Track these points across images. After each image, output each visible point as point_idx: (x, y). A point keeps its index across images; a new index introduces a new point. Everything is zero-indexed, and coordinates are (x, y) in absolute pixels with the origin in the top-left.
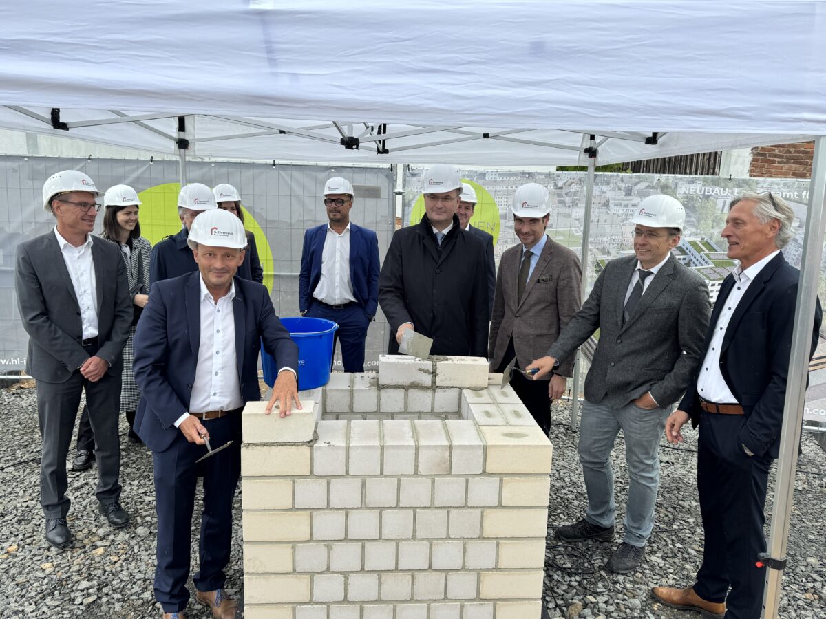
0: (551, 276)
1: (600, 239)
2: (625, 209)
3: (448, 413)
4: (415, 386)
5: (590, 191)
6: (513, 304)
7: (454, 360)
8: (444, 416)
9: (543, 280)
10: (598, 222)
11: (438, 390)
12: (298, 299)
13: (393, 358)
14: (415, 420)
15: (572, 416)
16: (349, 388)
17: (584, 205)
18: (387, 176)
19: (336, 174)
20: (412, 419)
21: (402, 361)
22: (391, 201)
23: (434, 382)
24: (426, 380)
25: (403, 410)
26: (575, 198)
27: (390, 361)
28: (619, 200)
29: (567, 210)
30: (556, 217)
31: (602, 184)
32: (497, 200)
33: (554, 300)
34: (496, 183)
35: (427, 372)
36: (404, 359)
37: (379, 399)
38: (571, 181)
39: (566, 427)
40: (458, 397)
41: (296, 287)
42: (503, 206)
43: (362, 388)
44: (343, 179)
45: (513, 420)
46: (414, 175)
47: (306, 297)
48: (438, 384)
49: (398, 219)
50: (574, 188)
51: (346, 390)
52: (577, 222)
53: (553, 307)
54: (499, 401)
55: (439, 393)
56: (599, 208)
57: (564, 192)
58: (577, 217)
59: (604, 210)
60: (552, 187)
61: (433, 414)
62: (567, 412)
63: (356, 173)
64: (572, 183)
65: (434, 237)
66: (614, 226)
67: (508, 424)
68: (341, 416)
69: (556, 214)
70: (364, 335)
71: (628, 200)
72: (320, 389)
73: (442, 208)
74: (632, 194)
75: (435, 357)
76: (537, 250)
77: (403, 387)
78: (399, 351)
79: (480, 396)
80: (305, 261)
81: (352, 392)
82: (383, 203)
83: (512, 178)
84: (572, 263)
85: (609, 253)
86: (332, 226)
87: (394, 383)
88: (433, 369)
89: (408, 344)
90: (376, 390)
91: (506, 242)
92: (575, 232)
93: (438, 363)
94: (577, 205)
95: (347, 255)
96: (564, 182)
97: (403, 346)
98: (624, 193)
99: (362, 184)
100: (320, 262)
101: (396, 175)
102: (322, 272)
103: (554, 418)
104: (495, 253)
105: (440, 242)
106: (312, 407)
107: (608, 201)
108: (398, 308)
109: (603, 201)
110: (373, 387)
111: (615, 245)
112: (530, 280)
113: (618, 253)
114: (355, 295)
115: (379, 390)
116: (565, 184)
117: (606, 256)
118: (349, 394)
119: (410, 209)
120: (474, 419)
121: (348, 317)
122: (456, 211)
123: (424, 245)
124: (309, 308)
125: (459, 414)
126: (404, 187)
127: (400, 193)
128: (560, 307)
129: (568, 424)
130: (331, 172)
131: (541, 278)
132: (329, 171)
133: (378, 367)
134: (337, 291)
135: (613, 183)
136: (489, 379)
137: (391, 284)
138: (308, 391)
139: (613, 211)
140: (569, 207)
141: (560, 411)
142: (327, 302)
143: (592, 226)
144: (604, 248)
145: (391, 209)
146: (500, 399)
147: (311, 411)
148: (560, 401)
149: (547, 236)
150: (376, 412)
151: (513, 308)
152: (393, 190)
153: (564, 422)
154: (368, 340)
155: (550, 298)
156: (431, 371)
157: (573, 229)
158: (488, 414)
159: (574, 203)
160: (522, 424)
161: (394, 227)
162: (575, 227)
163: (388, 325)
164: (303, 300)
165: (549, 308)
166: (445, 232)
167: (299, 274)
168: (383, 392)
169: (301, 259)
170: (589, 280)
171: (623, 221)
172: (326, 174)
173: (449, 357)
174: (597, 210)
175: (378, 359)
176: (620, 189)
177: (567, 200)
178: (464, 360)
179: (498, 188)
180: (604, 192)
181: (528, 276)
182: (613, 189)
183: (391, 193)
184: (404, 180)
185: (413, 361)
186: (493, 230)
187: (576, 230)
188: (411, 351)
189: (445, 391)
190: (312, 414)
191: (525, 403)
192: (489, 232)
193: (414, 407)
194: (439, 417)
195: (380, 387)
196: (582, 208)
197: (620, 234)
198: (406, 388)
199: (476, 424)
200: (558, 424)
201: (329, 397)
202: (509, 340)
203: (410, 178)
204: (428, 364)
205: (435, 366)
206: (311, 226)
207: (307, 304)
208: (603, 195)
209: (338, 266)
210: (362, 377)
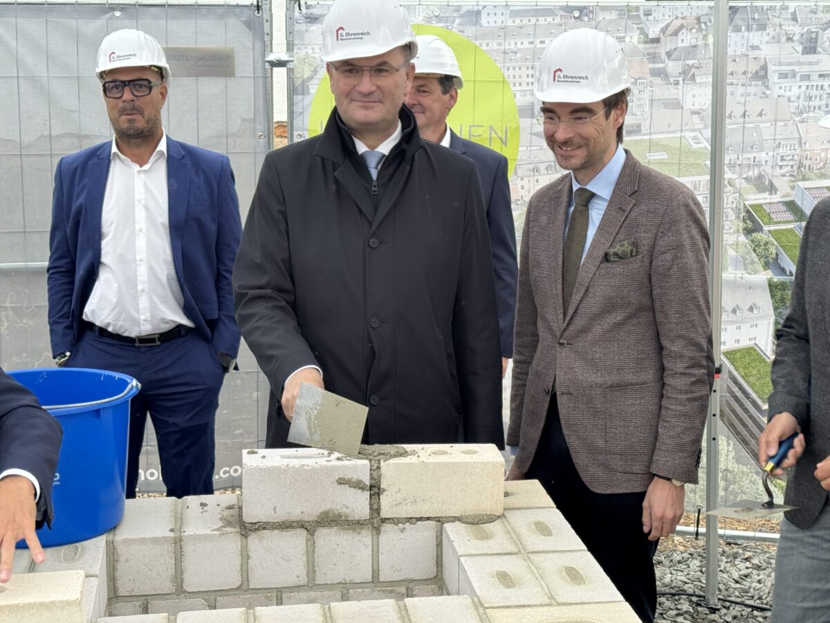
0: (635, 245)
1: (751, 156)
2: (805, 83)
3: (412, 581)
4: (330, 520)
5: (721, 46)
6: (552, 315)
7: (421, 453)
8: (403, 590)
9: (616, 254)
10: (744, 116)
11: (387, 527)
12: (48, 327)
13: (277, 457)
14: (333, 604)
15: (708, 572)
16: (172, 535)
17: (710, 79)
18: (248, 24)
19: (126, 22)
20: (325, 602)
21: (296, 463)
22: (260, 81)
23: (375, 510)
24: (358, 504)
25: (303, 580)
26: (690, 62)
27: (268, 463)
28: (790, 64)
29: (671, 92)
30: (647, 109)
31: (749, 29)
32: (511, 72)
33: (646, 301)
34: (504, 32)
35: (358, 485)
36: (302, 457)
37: (245, 556)
38: (677, 23)
39: (694, 599)
40: (433, 542)
41: (40, 296)
42: (524, 87)
43: (202, 532)
44: (141, 33)
45: (566, 591)
46: (313, 19)
47: (67, 322)
48: (384, 514)
49: (280, 125)
50: (687, 39)
51: (165, 538)
52: (696, 117)
53: (645, 318)
54: (531, 547)
55: (389, 535)
56: (743, 85)
57: (662, 50)
58: (696, 107)
59: (756, 88)
60: (635, 40)
61: (377, 585)
62: (695, 564)
63: (174, 18)
64: (682, 27)
65: (359, 163)
66: (779, 124)
67: (553, 601)
68: (154, 603)
69: (647, 102)
70: (212, 405)
71: (810, 64)
72: (100, 542)
73: (371, 93)
74: (819, 49)
75: (377, 448)
76: (603, 185)
77: (302, 525)
78: (291, 439)
79: (485, 537)
80: (59, 235)
81: (178, 543)
82: (243, 88)
83: (542, 20)
84: (683, 212)
85: (772, 189)
86: (123, 145)
87: (281, 516)
88: (372, 478)
89: (309, 420)
90: (238, 538)
91: (536, 170)
92: (692, 142)
93: (382, 463)
94: (693, 78)
95: (163, 216)
96: (662, 25)
97: (299, 426)
98: (800, 48)
99: (191, 45)
100: (96, 236)
101: (271, 21)
102: (104, 259)
103: (667, 580)
104: (513, 197)
105: (374, 174)
106: (79, 587)
107: (764, 68)
108: (283, 334)
109: (753, 67)
110: (229, 529)
111: (784, 171)
112: (589, 255)
113: (793, 188)
114: (187, 310)
115: (245, 536)
116: (664, 31)
117: (766, 195)
118: (171, 548)
119: (307, 100)
120: (473, 594)
121: (171, 365)
122: (407, 100)
123: (336, 181)
124: (74, 346)
125: (438, 583)
126: (290, 47)
127: (281, 64)
128: (659, 317)
129: (698, 592)
130: (113, 17)
131: (612, 251)
132: (108, 15)
133: (240, 478)
134: (144, 302)
135: (774, 26)
136: (506, 494)
137: (263, 281)
138: (72, 547)
139: (776, 91)
140: (677, 83)
141: (679, 562)
142: (120, 332)
143: (730, 126)
144: (760, 177)
145: (261, 103)
146: (535, 541)
147: (74, 595)
148: (677, 538)
149: (626, 152)
150: (238, 588)
151: (555, 326)
152: (264, 56)
153: (689, 588)
154: (222, 416)
155: (635, 298)
156: (368, 483)
157: (689, 135)
158: (505, 579)
159: (688, 76)
160: (585, 600)
161: (269, 143)
162: (693, 130)
163: (263, 377)
164: (60, 328)
165: (635, 321)
166: (385, 148)
167: (46, 264)
168: (254, 541)
169: (49, 227)
170: (731, 252)
171: (801, 113)
172: (101, 22)
173: (409, 447)
174: (741, 90)
175: (240, 463)
176: (790, 39)
177: (673, 67)
178: (445, 453)
179: (510, 45)
180: (754, 48)
181: (583, 247)
182: (776, 40)
183: (260, 64)
184: (290, 33)
185: (322, 462)
186: (504, 143)
187: (695, 138)
188: (317, 437)
189: (402, 530)
190: (78, 603)
191: (591, 549)
192: (497, 148)
193: (330, 572)
194: (392, 592)
195: (247, 529)
196: (706, 84)
197: (796, 142)
198: (309, 527)
199: (479, 605)
200: (677, 594)
201: (122, 559)
202: (548, 399)
203: (303, 27)
204: (360, 467)
205: (375, 470)
206: (72, 149)
207: (70, 338)
208: (752, 54)
209: (141, 242)
210: (203, 505)
